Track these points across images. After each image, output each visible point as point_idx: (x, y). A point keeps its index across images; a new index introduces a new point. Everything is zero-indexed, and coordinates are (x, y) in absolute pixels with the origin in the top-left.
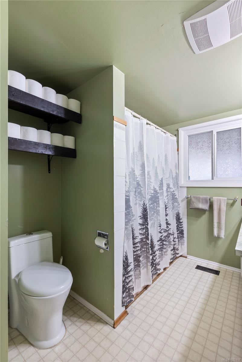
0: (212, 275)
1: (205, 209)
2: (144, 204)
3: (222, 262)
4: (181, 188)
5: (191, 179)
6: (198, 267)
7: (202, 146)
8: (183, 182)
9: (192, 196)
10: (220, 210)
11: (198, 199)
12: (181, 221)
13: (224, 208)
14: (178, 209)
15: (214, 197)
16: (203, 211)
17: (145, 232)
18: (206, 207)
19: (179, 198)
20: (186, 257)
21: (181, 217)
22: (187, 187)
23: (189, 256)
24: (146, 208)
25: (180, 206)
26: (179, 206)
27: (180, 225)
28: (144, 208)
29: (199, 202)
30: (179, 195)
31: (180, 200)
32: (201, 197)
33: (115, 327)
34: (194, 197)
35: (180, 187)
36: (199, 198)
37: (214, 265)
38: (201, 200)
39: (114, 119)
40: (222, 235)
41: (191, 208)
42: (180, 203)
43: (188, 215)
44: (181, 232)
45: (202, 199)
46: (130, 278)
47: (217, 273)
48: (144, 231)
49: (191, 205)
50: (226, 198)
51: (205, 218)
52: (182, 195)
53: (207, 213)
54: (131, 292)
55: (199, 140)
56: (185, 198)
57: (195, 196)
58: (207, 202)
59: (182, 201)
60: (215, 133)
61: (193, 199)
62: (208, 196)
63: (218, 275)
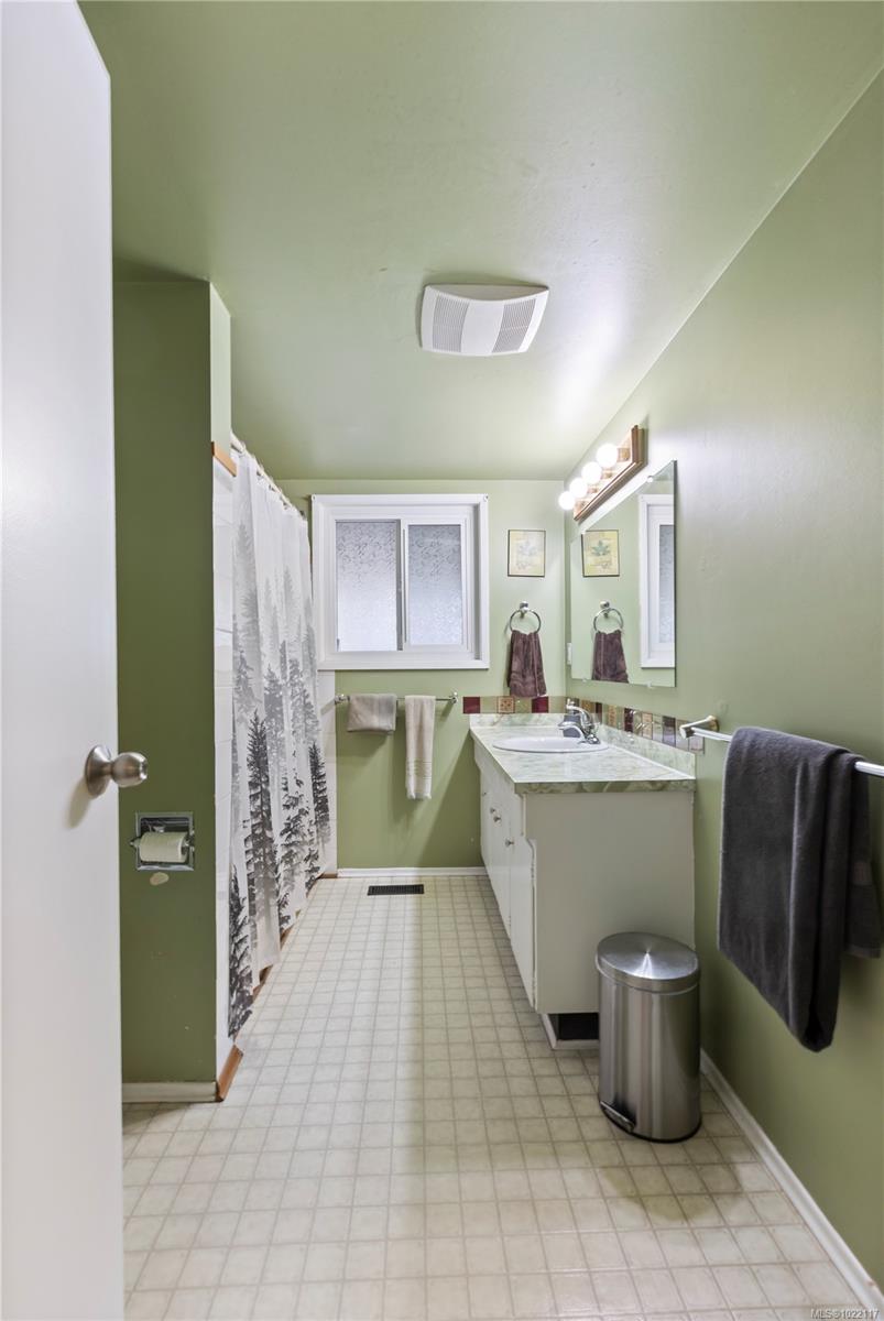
0: (410, 898)
1: (387, 729)
2: (256, 719)
3: (425, 862)
4: (321, 673)
5: (343, 647)
6: (374, 891)
7: (372, 557)
8: (324, 658)
9: (352, 698)
10: (421, 729)
11: (369, 703)
12: (322, 771)
13: (430, 721)
14: (315, 737)
15: (407, 697)
16: (380, 734)
17: (261, 807)
18: (386, 722)
19: (315, 702)
20: (335, 876)
21: (322, 761)
22: (336, 671)
23: (342, 872)
24: (262, 732)
25: (320, 726)
26: (316, 728)
27: (319, 784)
28: (256, 734)
29: (372, 710)
30: (318, 696)
31: (317, 709)
32: (377, 696)
33: (222, 1096)
34: (358, 699)
35: (319, 671)
36: (372, 700)
37: (407, 876)
38: (376, 706)
39: (213, 453)
40: (428, 794)
41: (350, 729)
42: (319, 718)
43: (340, 753)
44: (322, 805)
45: (380, 704)
46: (243, 946)
47: (417, 889)
48: (258, 802)
49: (351, 722)
50: (434, 697)
51: (383, 756)
52: (325, 693)
53: (389, 740)
54: (245, 987)
55: (365, 539)
56: (329, 705)
57: (360, 695)
58: (391, 711)
59: (323, 712)
60: (404, 527)
61: (357, 706)
62: (393, 695)
63: (423, 893)
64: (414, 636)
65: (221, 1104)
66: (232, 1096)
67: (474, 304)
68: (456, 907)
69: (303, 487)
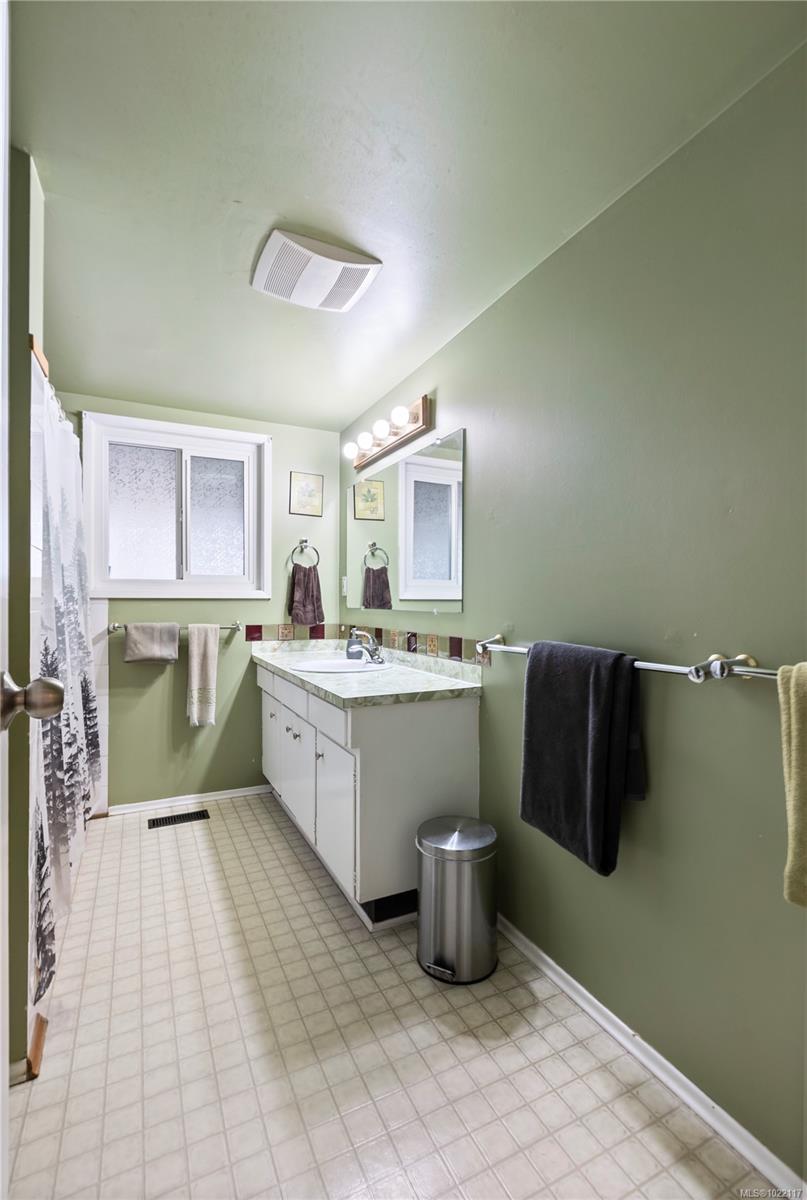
0: (197, 825)
1: (170, 658)
2: (46, 649)
3: (205, 788)
4: (94, 601)
5: (114, 575)
6: (155, 823)
7: (149, 483)
8: (95, 587)
9: (129, 627)
10: (204, 657)
11: (150, 633)
12: (93, 705)
13: (214, 648)
14: (86, 669)
15: (190, 625)
16: (157, 665)
17: (51, 746)
18: (170, 652)
19: (86, 632)
20: (106, 815)
21: (93, 694)
22: (110, 599)
23: (114, 810)
24: (52, 663)
25: (92, 657)
26: (87, 660)
27: (89, 719)
28: (46, 665)
29: (152, 638)
30: (89, 626)
31: (88, 640)
32: (158, 625)
33: (36, 1072)
34: (136, 628)
35: (91, 599)
36: (153, 629)
37: (188, 803)
38: (157, 634)
39: (32, 348)
40: (212, 719)
41: (127, 659)
42: (91, 648)
43: (113, 684)
44: (93, 742)
45: (161, 631)
46: (46, 901)
47: (202, 815)
48: (48, 741)
49: (129, 652)
50: (218, 626)
51: (162, 687)
52: (99, 621)
53: (169, 669)
54: (47, 946)
55: (141, 464)
56: (104, 632)
57: (139, 624)
58: (174, 640)
59: (96, 641)
60: (186, 457)
61: (135, 634)
62: (175, 623)
63: (209, 817)
64: (196, 564)
65: (35, 1081)
66: (45, 1070)
67: (317, 258)
68: (246, 825)
69: (77, 402)
